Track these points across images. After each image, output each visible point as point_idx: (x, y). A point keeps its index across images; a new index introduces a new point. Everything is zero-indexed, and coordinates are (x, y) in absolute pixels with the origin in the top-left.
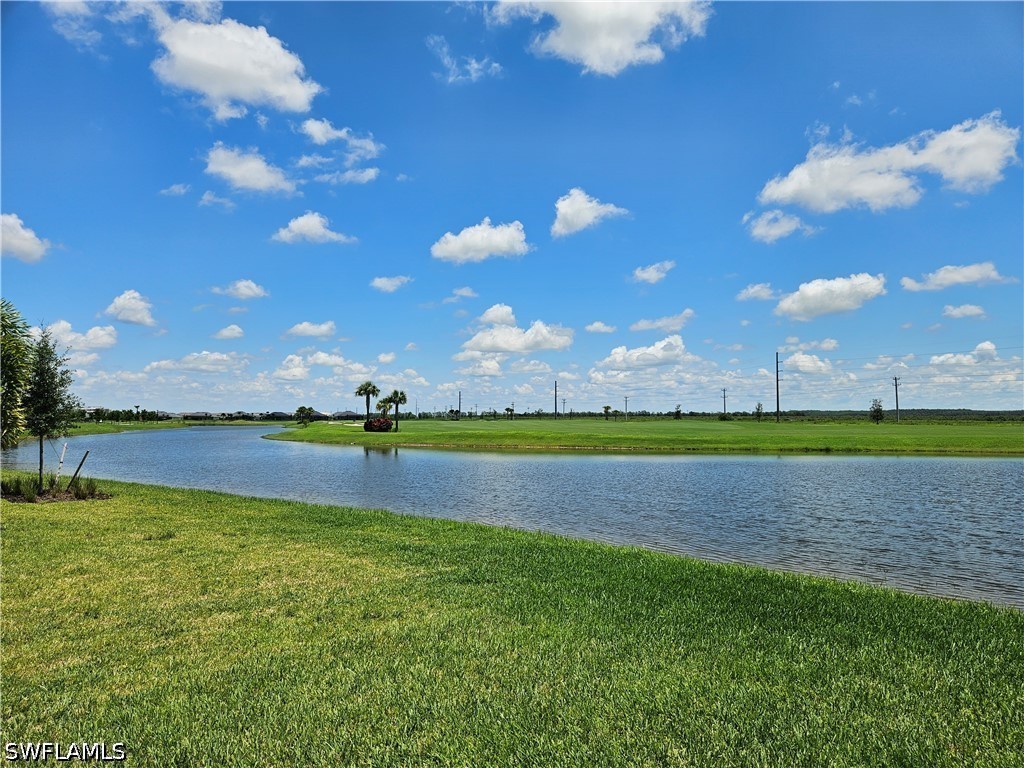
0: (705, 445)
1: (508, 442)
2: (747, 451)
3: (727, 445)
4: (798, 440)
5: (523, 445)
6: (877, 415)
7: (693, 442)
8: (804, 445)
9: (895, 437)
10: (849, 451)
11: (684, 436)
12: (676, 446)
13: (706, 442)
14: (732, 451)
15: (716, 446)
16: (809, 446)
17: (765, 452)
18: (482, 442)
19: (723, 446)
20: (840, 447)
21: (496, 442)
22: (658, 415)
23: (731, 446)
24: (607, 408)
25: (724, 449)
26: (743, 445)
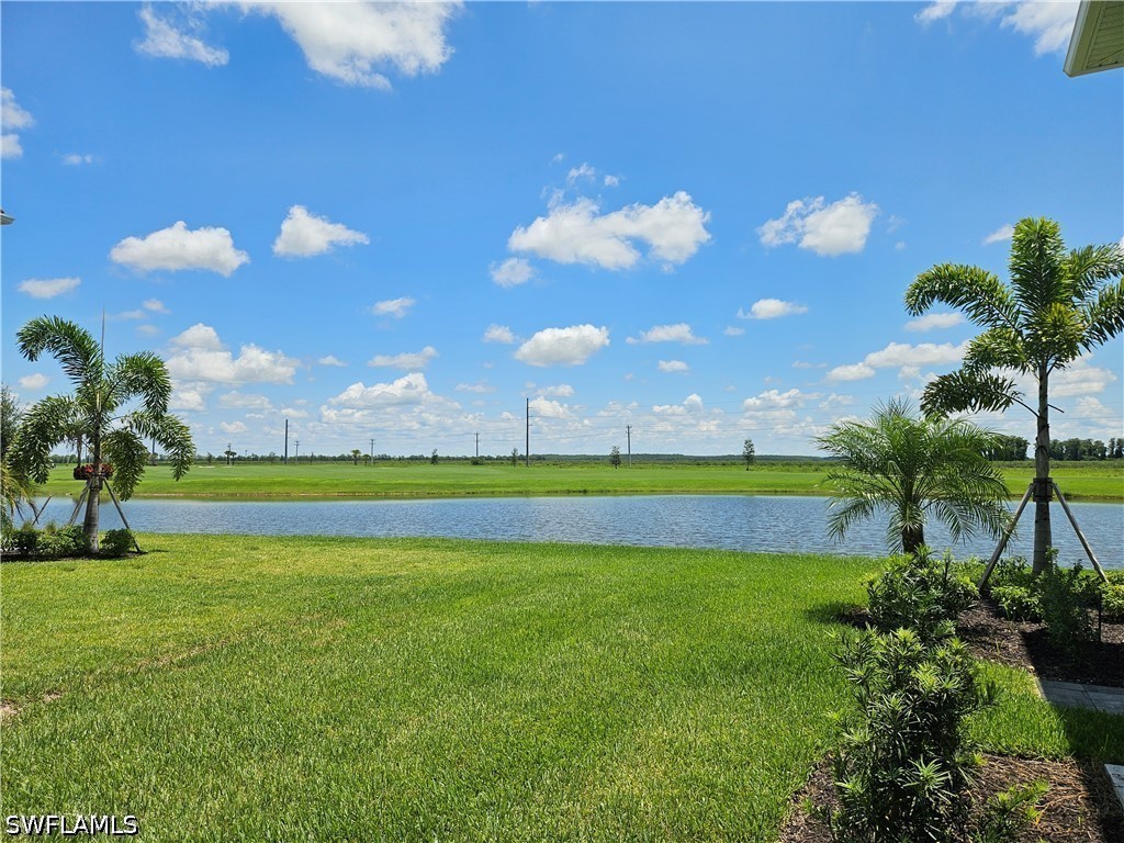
0: (483, 489)
1: (277, 489)
2: (520, 493)
3: (502, 489)
4: (562, 484)
5: (295, 492)
6: (616, 460)
7: (472, 486)
8: (566, 488)
9: (635, 480)
10: (602, 492)
11: (462, 481)
12: (456, 491)
13: (483, 486)
14: (507, 494)
15: (492, 490)
16: (570, 489)
17: (535, 494)
18: (244, 490)
19: (499, 489)
20: (594, 489)
21: (264, 490)
22: (400, 459)
23: (506, 490)
24: (357, 452)
25: (500, 492)
26: (516, 489)
